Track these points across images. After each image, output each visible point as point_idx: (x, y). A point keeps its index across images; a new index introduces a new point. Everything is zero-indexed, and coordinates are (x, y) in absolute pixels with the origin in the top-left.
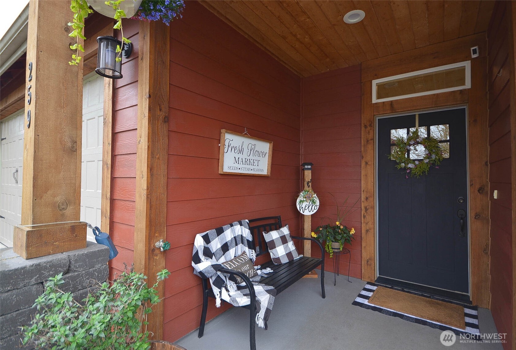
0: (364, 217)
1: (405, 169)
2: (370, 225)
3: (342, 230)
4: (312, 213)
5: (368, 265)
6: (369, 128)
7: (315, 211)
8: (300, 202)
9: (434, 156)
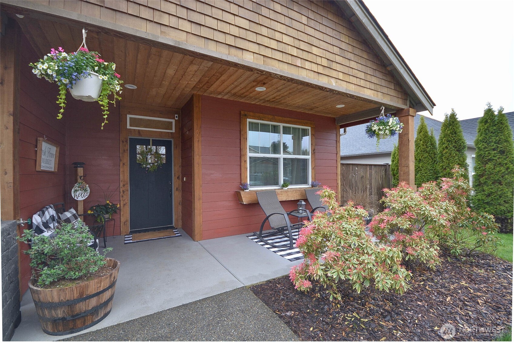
0: (122, 196)
1: (146, 168)
2: (126, 201)
3: (111, 206)
4: (84, 198)
5: (124, 225)
6: (125, 143)
7: (87, 197)
8: (75, 191)
9: (159, 162)
